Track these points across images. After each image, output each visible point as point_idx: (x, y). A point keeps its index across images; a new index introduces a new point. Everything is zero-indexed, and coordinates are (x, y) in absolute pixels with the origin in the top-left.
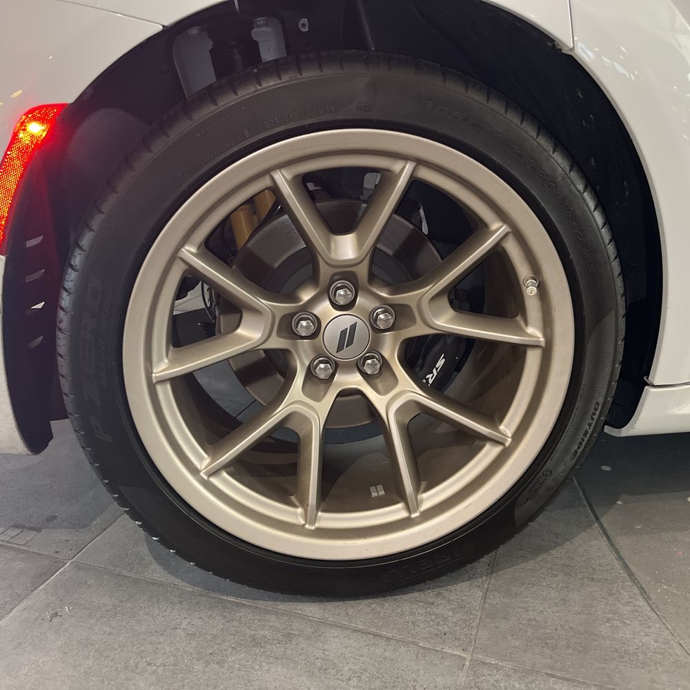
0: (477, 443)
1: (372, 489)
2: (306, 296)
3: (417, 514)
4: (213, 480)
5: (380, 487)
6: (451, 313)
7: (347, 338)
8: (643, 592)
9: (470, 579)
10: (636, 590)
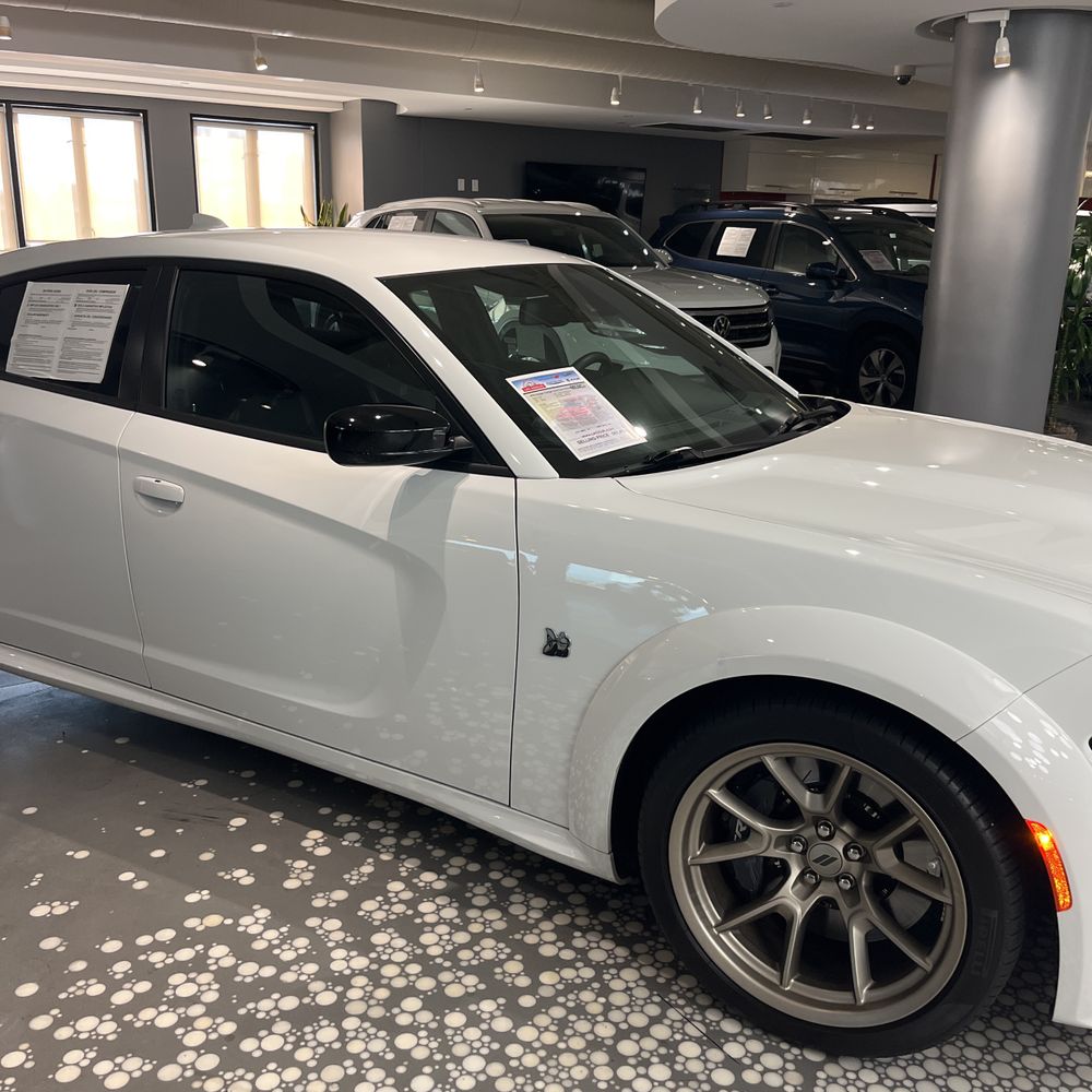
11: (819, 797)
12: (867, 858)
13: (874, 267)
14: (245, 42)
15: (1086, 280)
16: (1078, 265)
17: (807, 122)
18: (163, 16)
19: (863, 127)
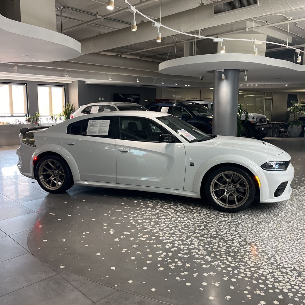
11: (229, 179)
12: (235, 186)
13: (196, 115)
14: (64, 71)
15: (240, 116)
16: (239, 113)
17: (176, 85)
18: (52, 67)
19: (187, 85)
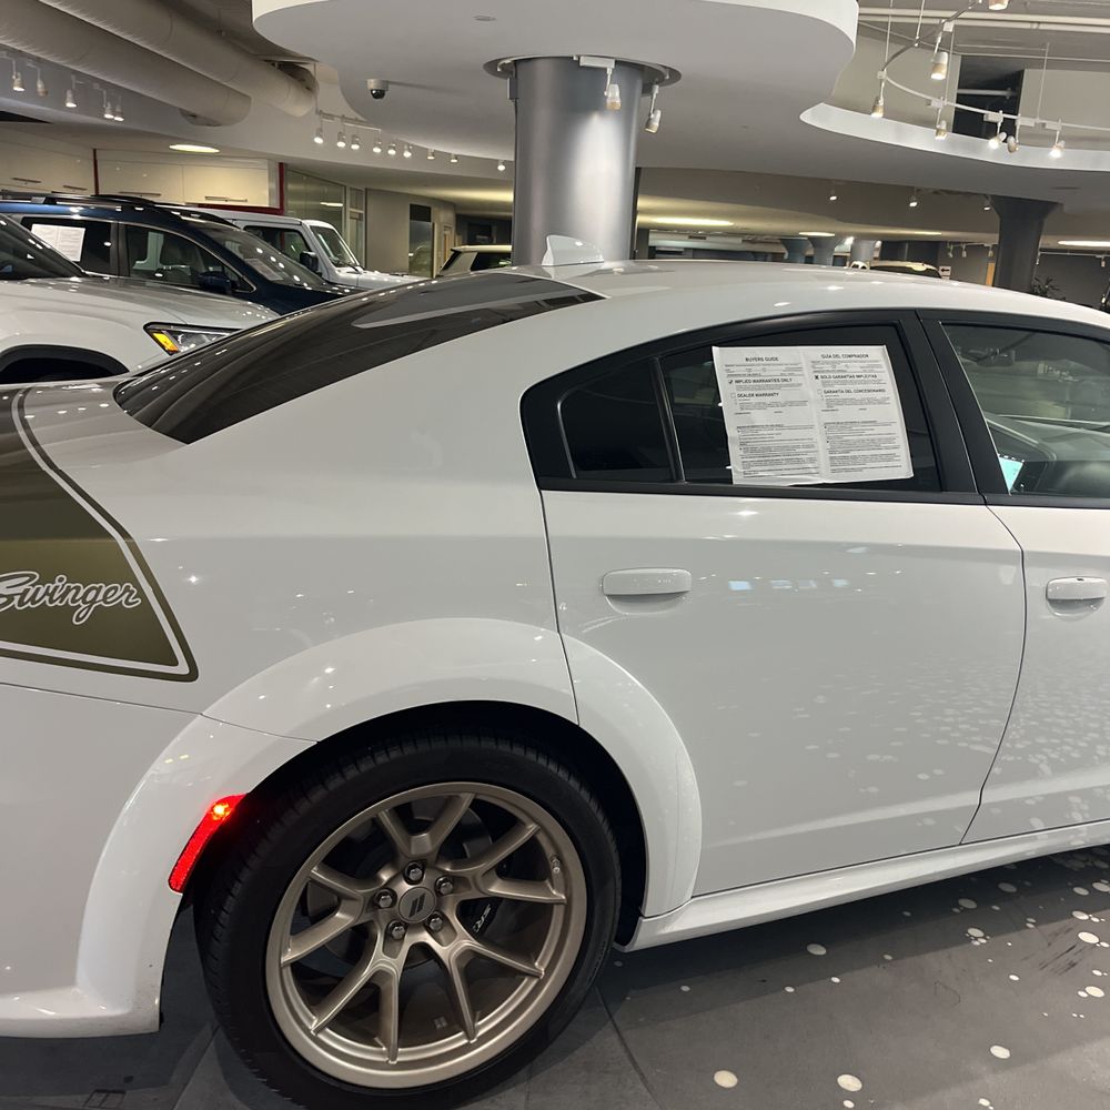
0: (518, 977)
1: (436, 1021)
2: (385, 876)
3: (475, 1040)
4: (321, 1036)
5: (442, 1019)
6: (499, 881)
7: (417, 904)
8: (643, 1078)
9: (515, 1085)
10: (638, 1076)
13: (268, 277)
17: (71, 106)
19: (114, 117)
